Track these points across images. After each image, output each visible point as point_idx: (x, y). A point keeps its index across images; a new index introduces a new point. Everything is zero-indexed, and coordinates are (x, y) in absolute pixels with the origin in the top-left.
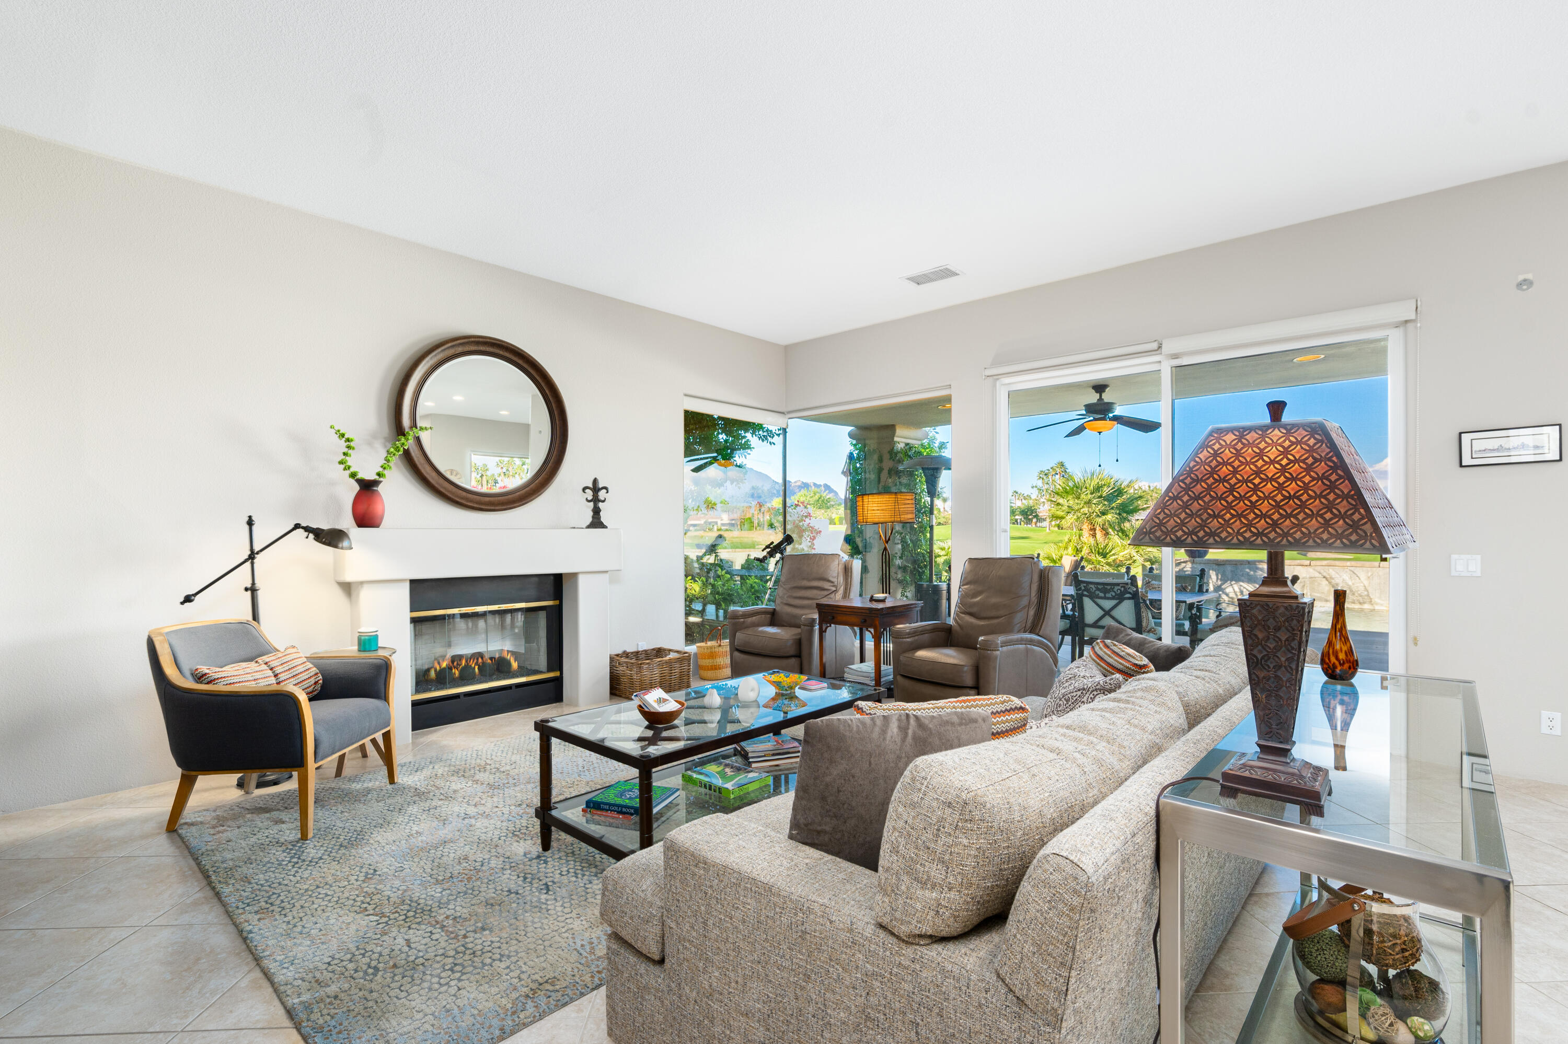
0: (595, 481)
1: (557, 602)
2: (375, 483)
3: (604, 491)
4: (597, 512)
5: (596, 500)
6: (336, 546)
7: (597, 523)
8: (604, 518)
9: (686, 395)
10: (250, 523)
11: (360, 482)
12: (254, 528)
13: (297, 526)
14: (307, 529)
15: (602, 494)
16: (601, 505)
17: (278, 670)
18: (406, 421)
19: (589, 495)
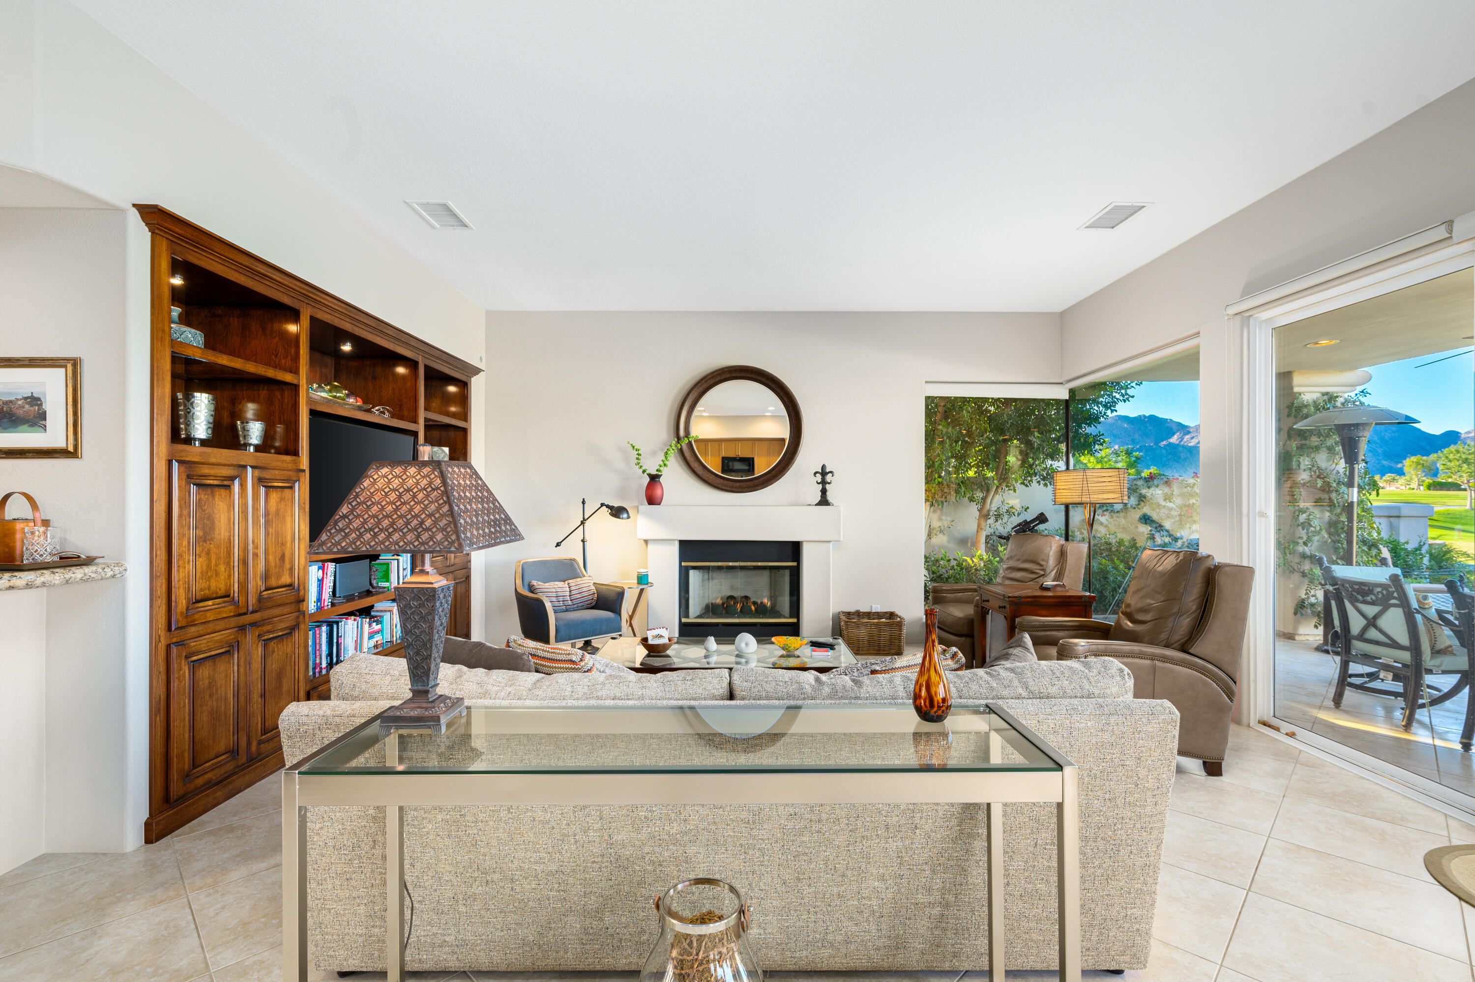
0: (824, 467)
1: (795, 564)
2: (658, 476)
3: (830, 475)
4: (824, 492)
5: (824, 482)
6: (619, 517)
7: (824, 501)
8: (830, 497)
9: (926, 382)
10: (584, 502)
11: (649, 475)
12: (586, 505)
13: (602, 505)
14: (608, 506)
15: (829, 478)
16: (827, 486)
17: (572, 588)
18: (682, 433)
19: (819, 478)
